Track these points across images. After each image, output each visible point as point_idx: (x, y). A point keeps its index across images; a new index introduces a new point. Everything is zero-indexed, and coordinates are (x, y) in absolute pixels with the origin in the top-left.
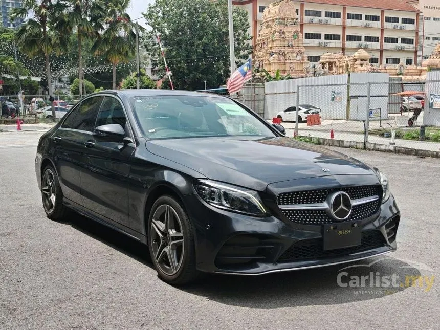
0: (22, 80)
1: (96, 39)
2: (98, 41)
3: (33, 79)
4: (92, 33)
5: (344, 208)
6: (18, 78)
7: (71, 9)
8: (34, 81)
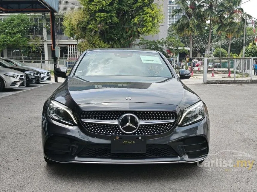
0: (179, 50)
1: (220, 24)
2: (221, 25)
3: (186, 48)
4: (217, 21)
5: (132, 125)
6: (177, 48)
7: (207, 8)
8: (186, 50)
